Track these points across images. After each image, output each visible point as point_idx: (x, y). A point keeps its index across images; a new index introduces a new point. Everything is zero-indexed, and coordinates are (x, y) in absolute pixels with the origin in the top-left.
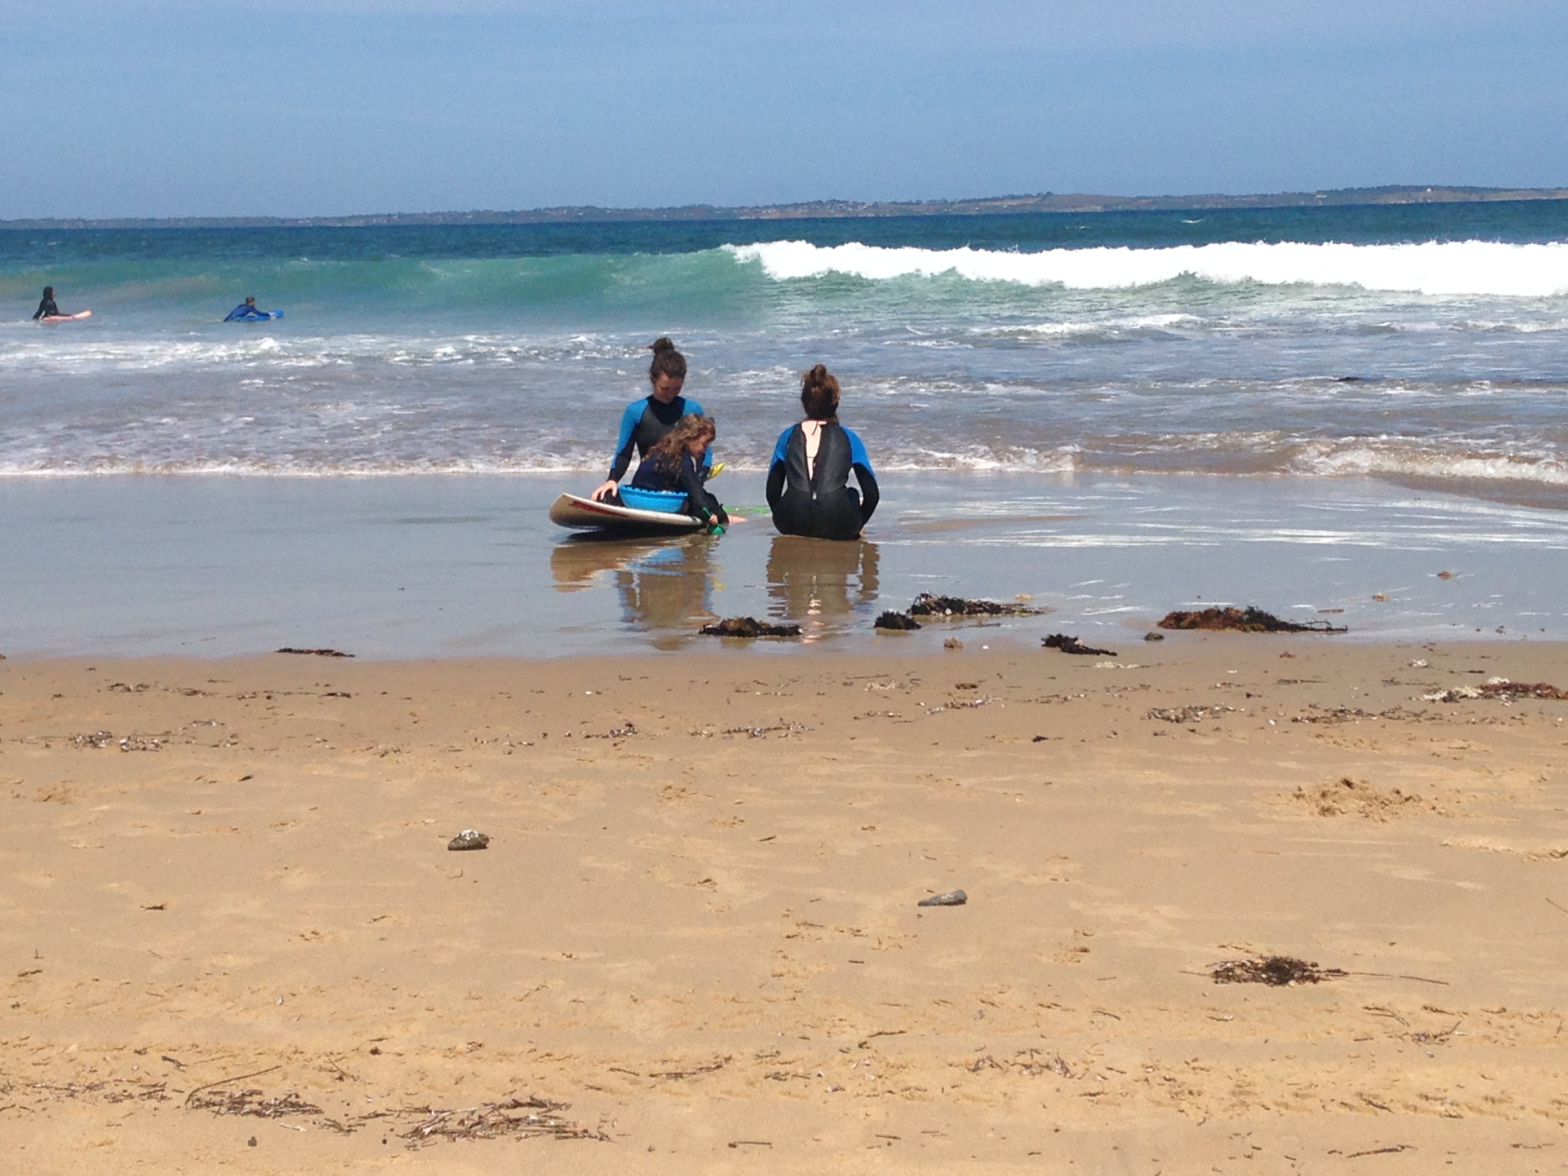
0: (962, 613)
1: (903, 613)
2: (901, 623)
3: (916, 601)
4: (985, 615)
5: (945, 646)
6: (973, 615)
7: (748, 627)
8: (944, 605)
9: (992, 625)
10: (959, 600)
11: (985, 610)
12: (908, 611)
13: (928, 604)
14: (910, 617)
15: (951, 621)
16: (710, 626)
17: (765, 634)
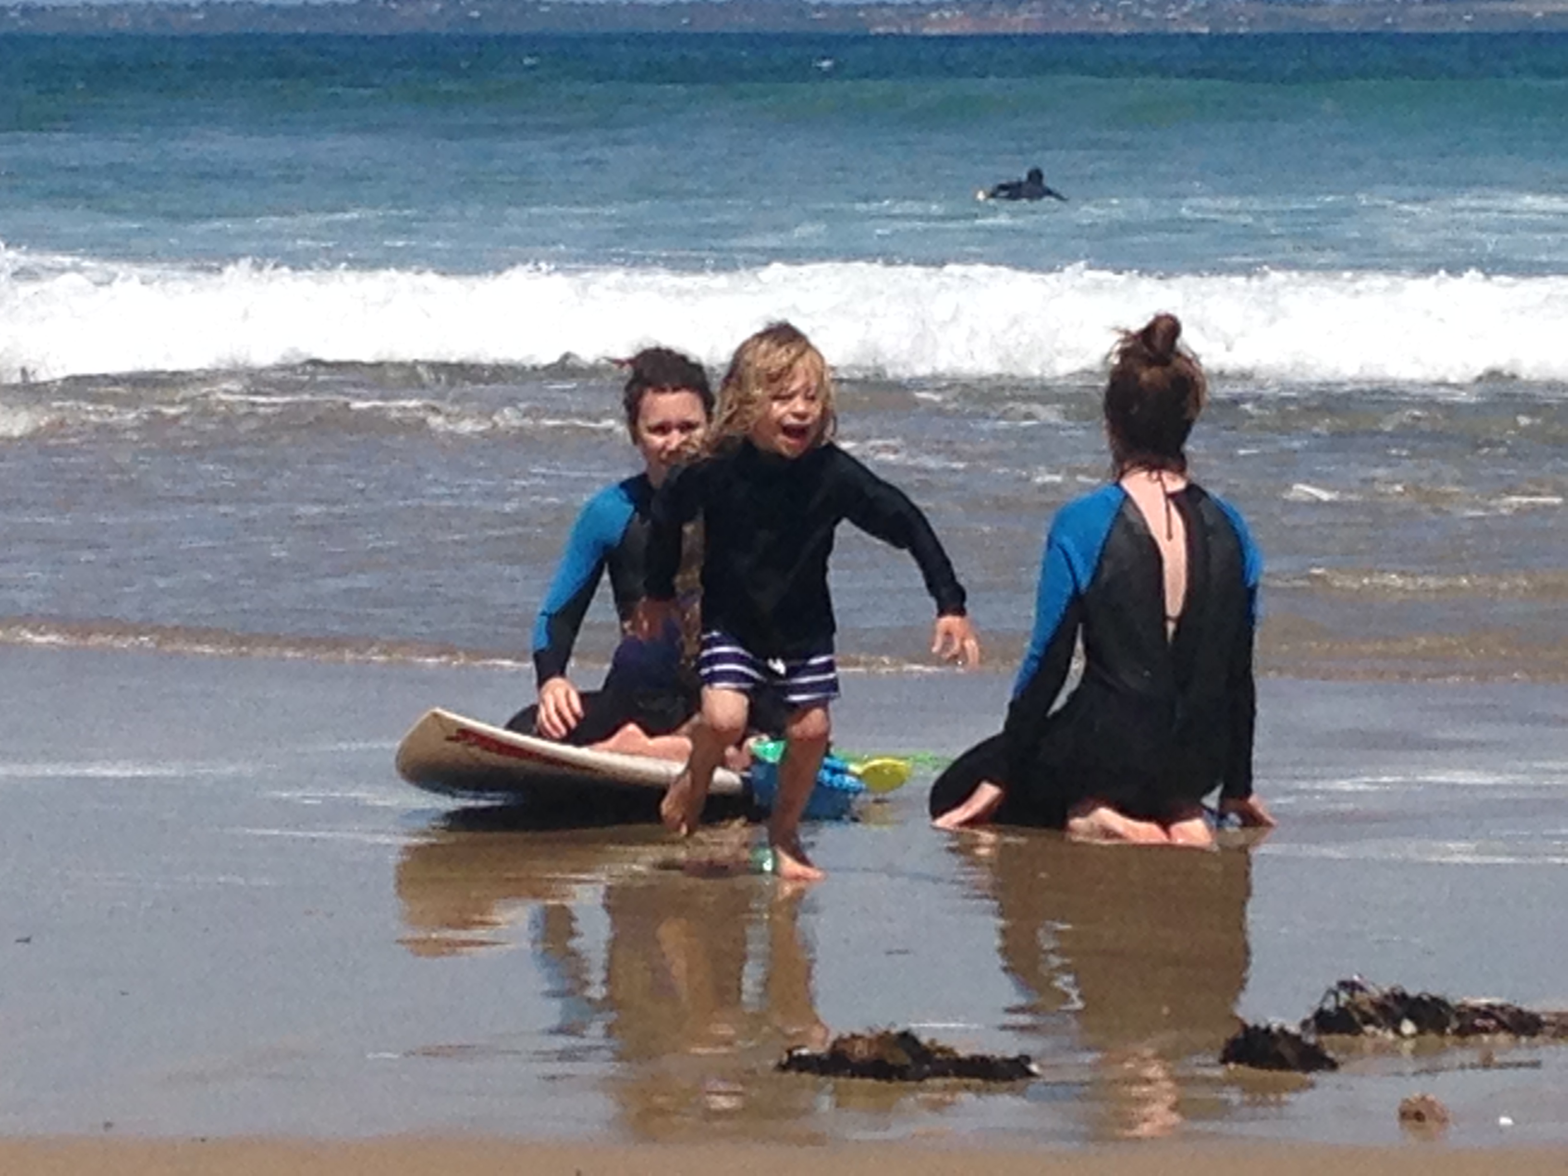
0: (1441, 1032)
1: (1293, 1028)
2: (1288, 1052)
3: (1325, 999)
4: (1502, 1038)
5: (1404, 1115)
6: (1472, 1039)
7: (903, 1058)
8: (1398, 1010)
9: (1519, 1065)
10: (1434, 1000)
11: (1502, 1026)
12: (1305, 1024)
13: (1357, 1008)
14: (1311, 1040)
15: (1414, 1052)
16: (804, 1052)
17: (945, 1074)
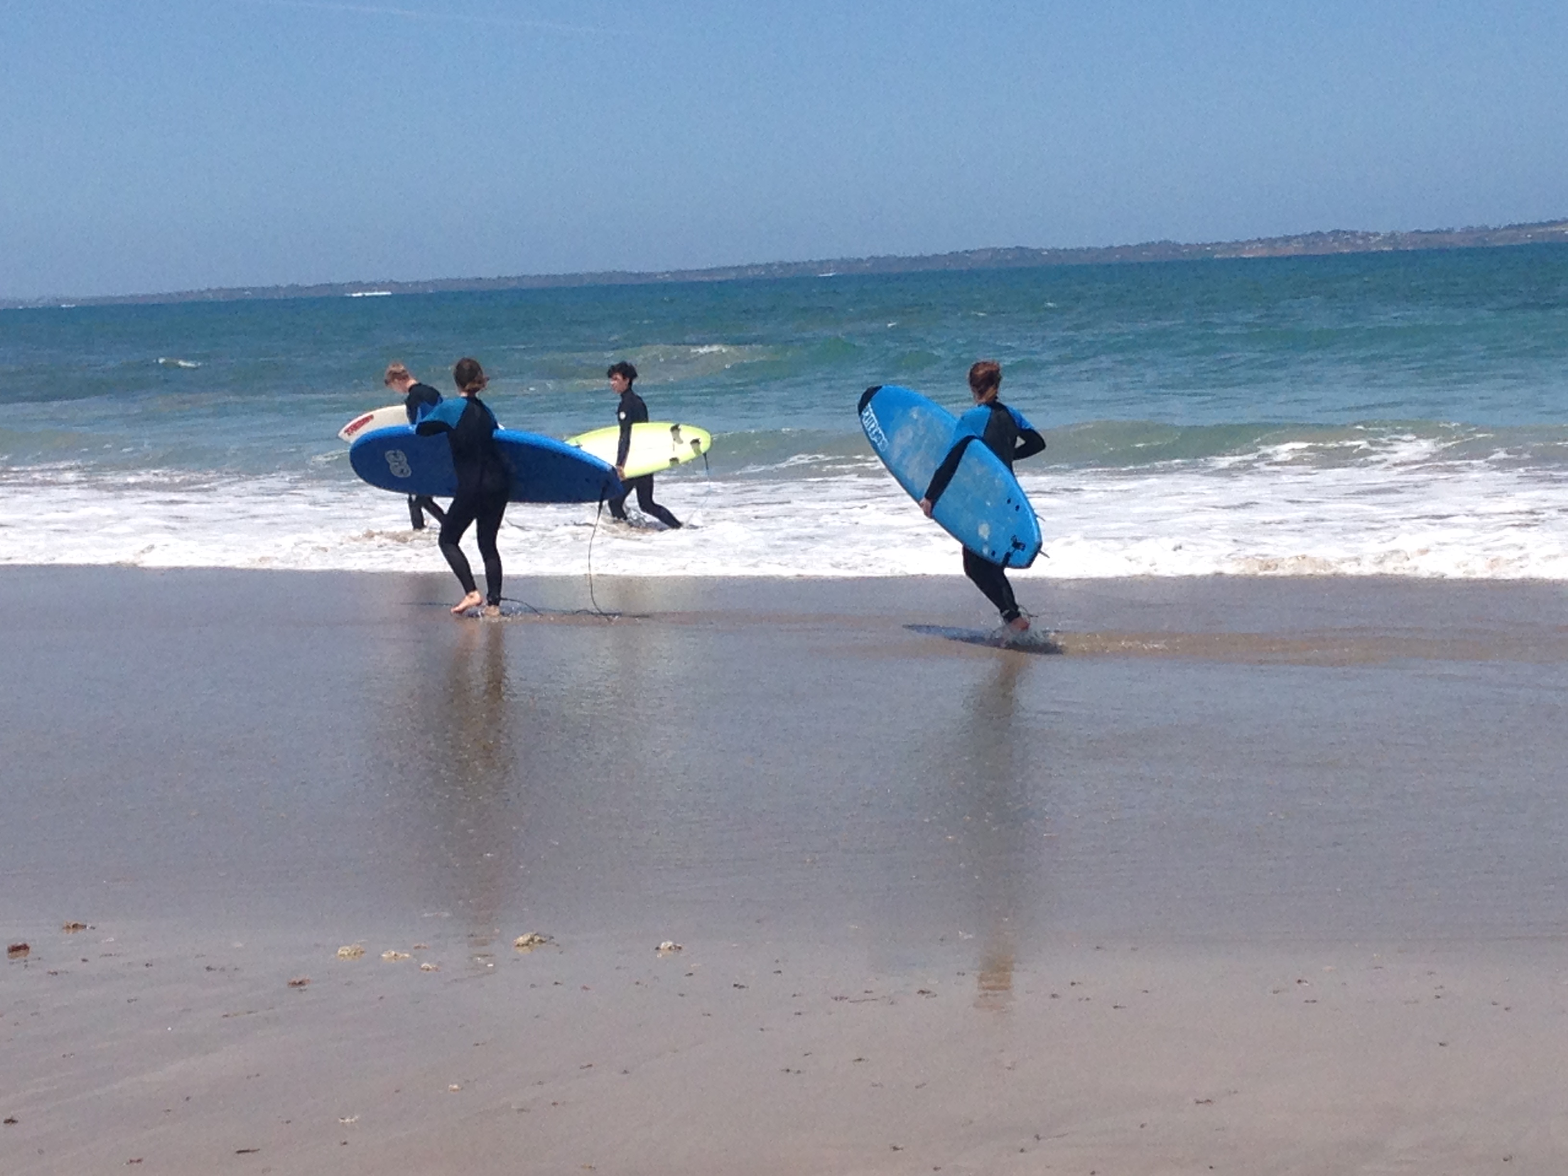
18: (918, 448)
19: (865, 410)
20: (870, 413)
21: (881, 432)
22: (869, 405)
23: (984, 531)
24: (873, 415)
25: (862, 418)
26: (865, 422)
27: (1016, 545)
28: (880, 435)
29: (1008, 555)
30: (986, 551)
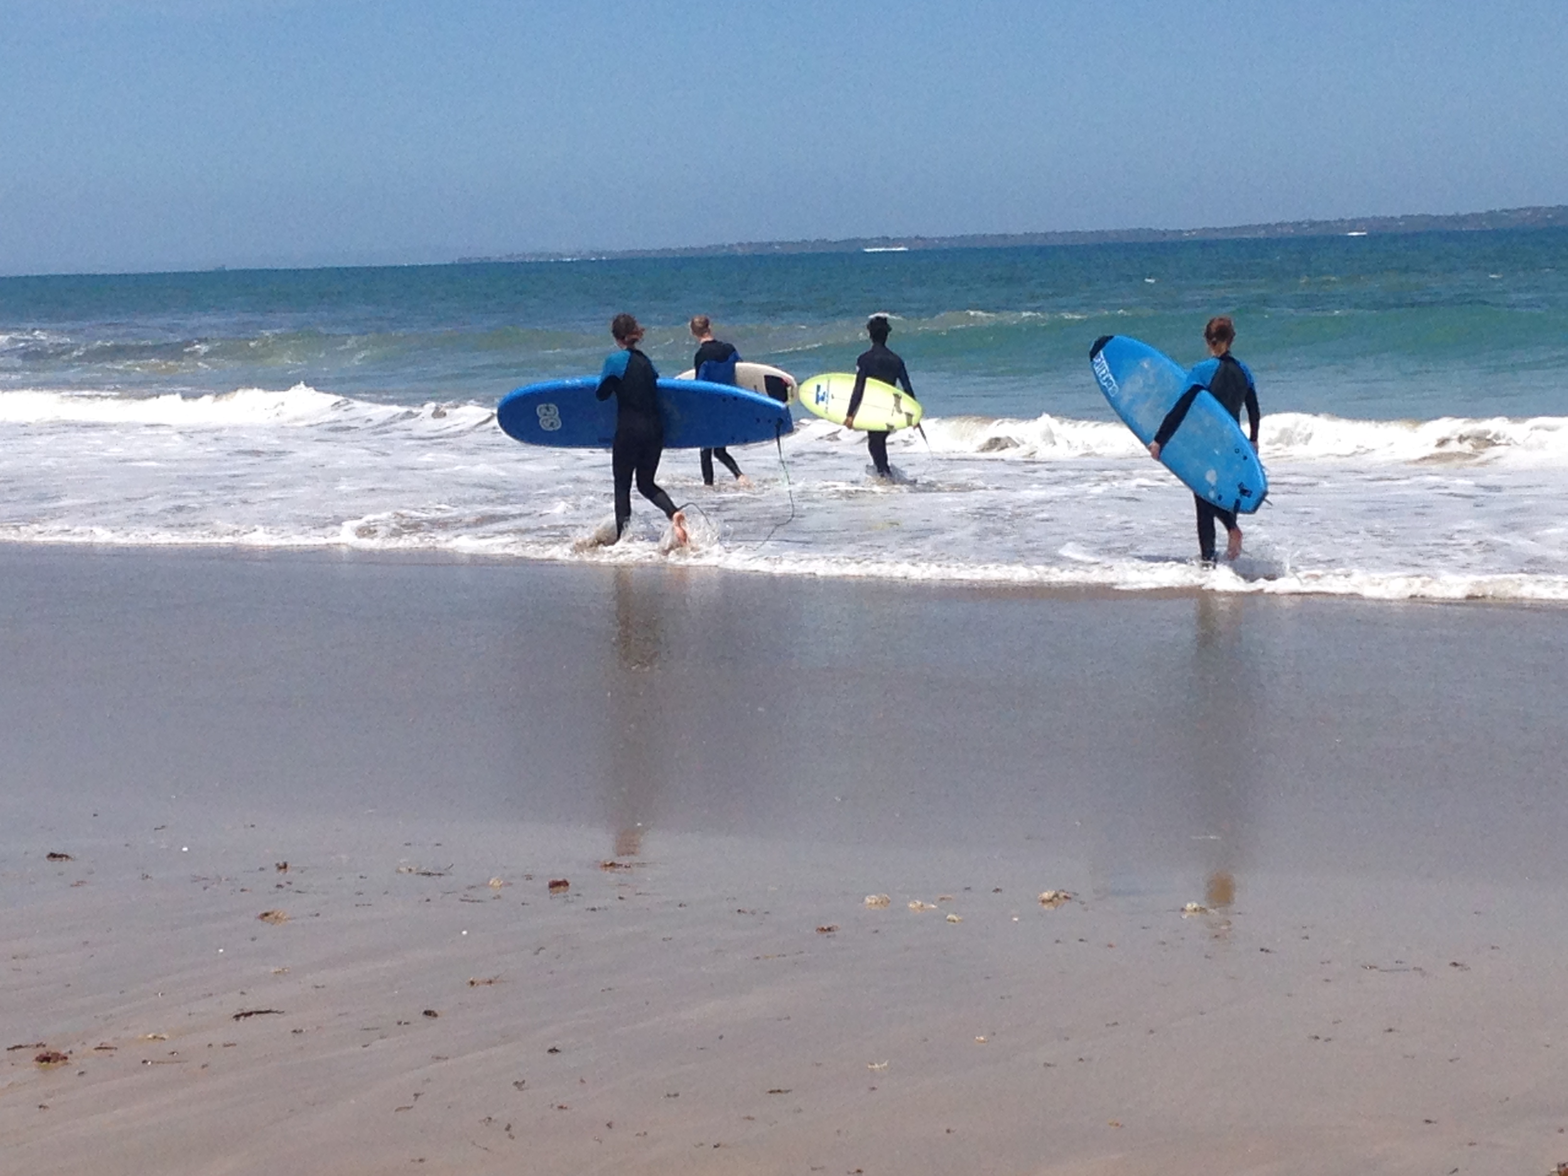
18: (1148, 395)
19: (1096, 357)
20: (1102, 360)
21: (1111, 378)
22: (1101, 353)
23: (1211, 477)
24: (1104, 362)
25: (1093, 364)
26: (1096, 368)
27: (1244, 492)
28: (1111, 381)
29: (1238, 502)
30: (1212, 495)
